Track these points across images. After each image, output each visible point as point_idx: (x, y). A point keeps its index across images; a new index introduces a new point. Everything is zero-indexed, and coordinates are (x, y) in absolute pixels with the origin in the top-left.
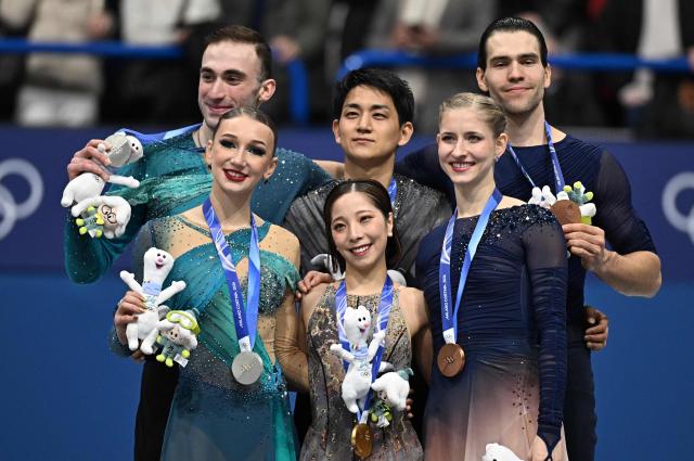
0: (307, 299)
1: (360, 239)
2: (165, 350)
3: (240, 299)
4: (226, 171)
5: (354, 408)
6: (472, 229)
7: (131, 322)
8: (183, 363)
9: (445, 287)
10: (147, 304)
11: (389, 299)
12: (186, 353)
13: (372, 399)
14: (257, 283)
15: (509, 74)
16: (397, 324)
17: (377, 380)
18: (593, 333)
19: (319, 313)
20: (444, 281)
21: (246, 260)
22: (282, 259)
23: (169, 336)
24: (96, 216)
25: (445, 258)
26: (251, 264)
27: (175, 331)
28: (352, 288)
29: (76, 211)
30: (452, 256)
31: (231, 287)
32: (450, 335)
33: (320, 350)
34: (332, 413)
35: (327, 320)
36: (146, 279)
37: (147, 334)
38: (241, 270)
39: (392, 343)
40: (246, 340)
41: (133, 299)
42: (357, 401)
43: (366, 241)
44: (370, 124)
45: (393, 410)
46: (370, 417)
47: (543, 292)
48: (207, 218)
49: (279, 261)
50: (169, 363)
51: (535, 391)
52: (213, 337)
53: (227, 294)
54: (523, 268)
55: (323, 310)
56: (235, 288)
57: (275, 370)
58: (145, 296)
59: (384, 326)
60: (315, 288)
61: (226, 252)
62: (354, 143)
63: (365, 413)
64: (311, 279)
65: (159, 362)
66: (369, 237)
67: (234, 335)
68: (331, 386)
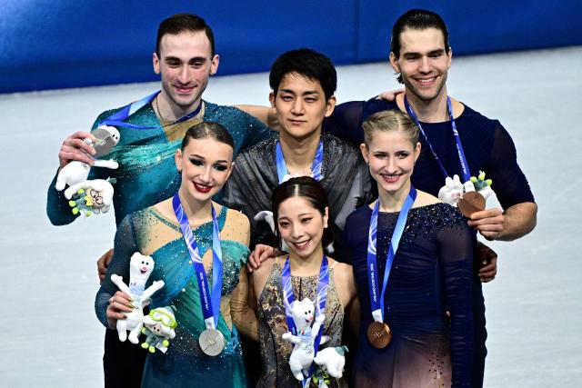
0: (258, 273)
1: (301, 237)
2: (148, 339)
3: (206, 287)
4: (195, 183)
5: (300, 377)
6: (394, 225)
7: (121, 319)
8: (164, 350)
9: (372, 274)
10: (133, 304)
11: (326, 279)
12: (166, 343)
13: (314, 369)
14: (220, 273)
15: (420, 67)
16: (334, 303)
17: (319, 353)
18: (485, 272)
19: (269, 290)
20: (372, 269)
21: (210, 252)
22: (237, 245)
23: (152, 330)
24: (86, 198)
25: (372, 248)
26: (215, 255)
27: (157, 328)
28: (295, 269)
29: (68, 195)
30: (378, 246)
31: (199, 277)
32: (378, 315)
33: (270, 323)
34: (280, 374)
35: (275, 298)
36: (132, 280)
37: (134, 328)
38: (207, 261)
39: (330, 320)
40: (211, 320)
41: (122, 300)
42: (302, 371)
43: (306, 238)
44: (303, 108)
45: (331, 378)
46: (312, 381)
47: (454, 281)
48: (177, 214)
49: (236, 248)
50: (152, 350)
51: (446, 359)
52: (184, 318)
53: (196, 283)
54: (437, 261)
55: (272, 288)
56: (202, 278)
57: (233, 335)
58: (132, 296)
59: (323, 305)
60: (264, 264)
61: (194, 246)
62: (289, 123)
63: (309, 380)
64: (260, 254)
65: (144, 349)
66: (309, 235)
67: (201, 316)
68: (280, 353)
